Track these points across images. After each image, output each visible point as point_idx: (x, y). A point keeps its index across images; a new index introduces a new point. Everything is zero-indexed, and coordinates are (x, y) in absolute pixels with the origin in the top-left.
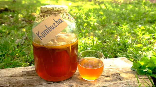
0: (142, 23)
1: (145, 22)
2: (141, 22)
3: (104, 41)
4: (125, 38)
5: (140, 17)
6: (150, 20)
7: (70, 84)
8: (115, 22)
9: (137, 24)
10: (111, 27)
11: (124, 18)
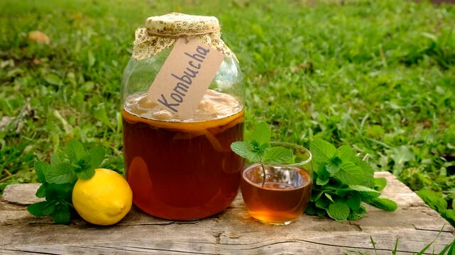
0: (382, 66)
1: (389, 64)
2: (379, 63)
3: (272, 120)
4: (333, 110)
5: (374, 48)
6: (406, 57)
7: (216, 228)
8: (302, 61)
9: (367, 68)
10: (290, 79)
11: (327, 51)
